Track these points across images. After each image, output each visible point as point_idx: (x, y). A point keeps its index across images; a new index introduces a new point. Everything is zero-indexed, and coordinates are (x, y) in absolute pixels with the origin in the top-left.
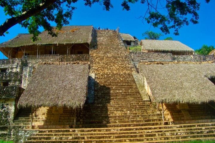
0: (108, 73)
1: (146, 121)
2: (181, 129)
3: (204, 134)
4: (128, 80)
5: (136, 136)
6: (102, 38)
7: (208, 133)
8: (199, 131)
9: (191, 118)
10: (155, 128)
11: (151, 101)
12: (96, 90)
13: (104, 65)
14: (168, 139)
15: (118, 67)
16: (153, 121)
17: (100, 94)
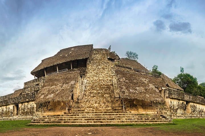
0: (96, 80)
1: (113, 110)
2: (135, 116)
3: (149, 120)
4: (108, 84)
5: (100, 119)
6: (98, 55)
7: (152, 119)
8: (146, 118)
9: (143, 110)
10: (116, 115)
11: (120, 98)
12: (86, 91)
13: (95, 74)
14: (123, 122)
15: (104, 75)
16: (117, 110)
17: (88, 93)
